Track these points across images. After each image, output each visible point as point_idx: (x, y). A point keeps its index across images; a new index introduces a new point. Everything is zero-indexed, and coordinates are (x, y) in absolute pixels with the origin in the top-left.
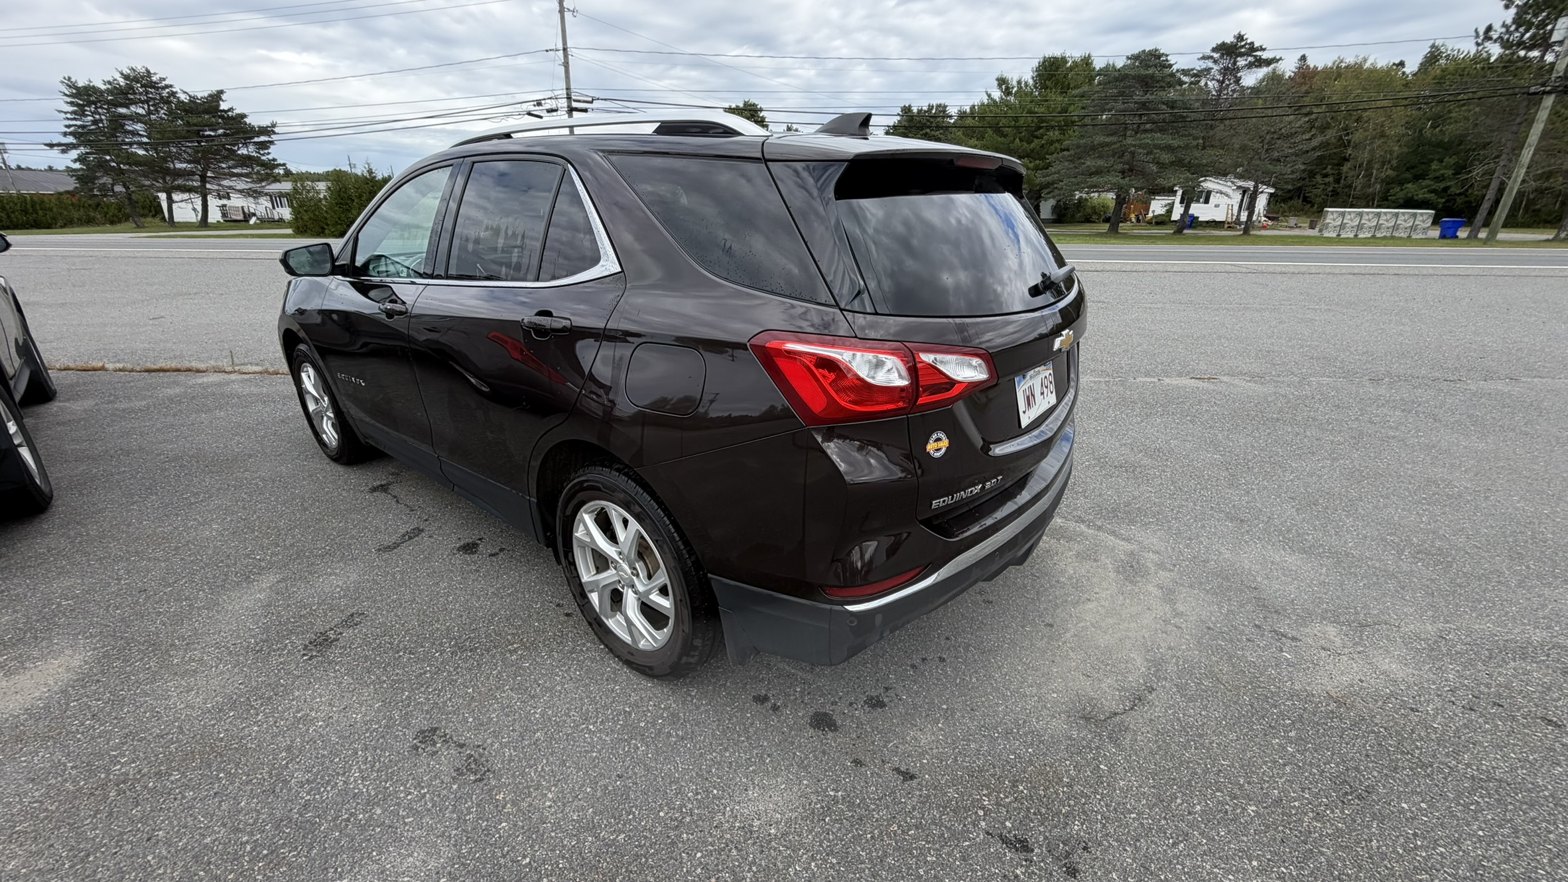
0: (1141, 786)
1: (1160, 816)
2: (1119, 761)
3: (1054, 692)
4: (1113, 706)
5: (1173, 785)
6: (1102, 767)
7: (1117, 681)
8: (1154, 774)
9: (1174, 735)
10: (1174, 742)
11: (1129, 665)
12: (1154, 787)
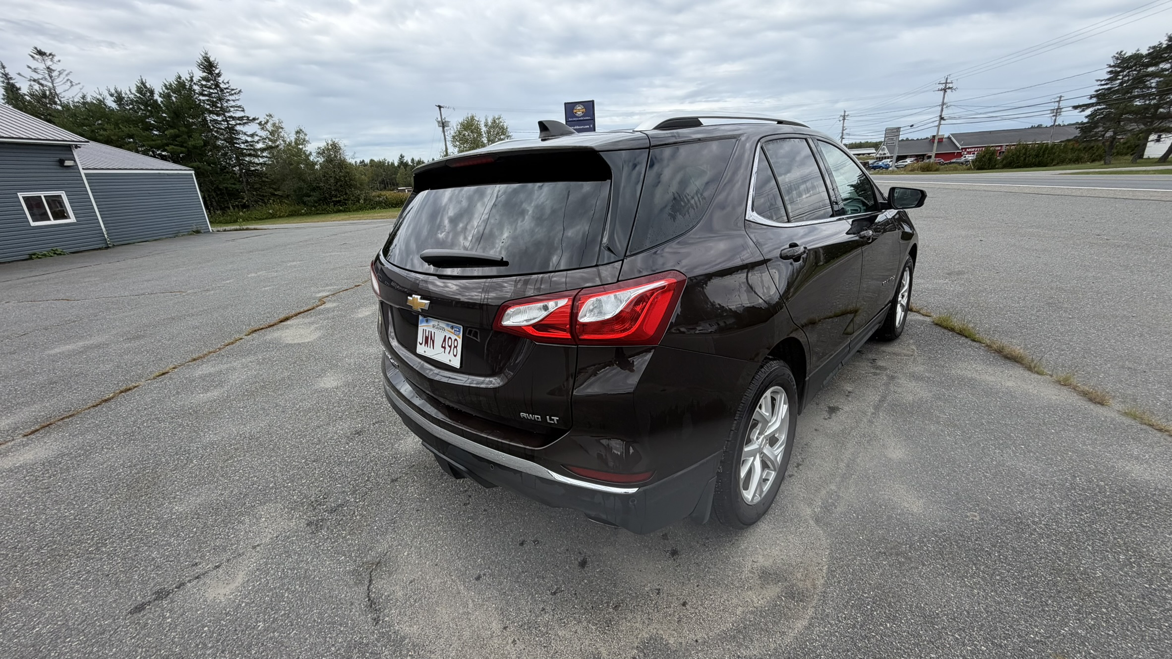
0: (319, 572)
1: (299, 572)
2: (340, 568)
3: (408, 554)
4: (378, 584)
5: (307, 590)
6: (343, 557)
7: (397, 600)
8: (320, 583)
9: (332, 613)
10: (328, 609)
11: (406, 618)
12: (314, 578)
